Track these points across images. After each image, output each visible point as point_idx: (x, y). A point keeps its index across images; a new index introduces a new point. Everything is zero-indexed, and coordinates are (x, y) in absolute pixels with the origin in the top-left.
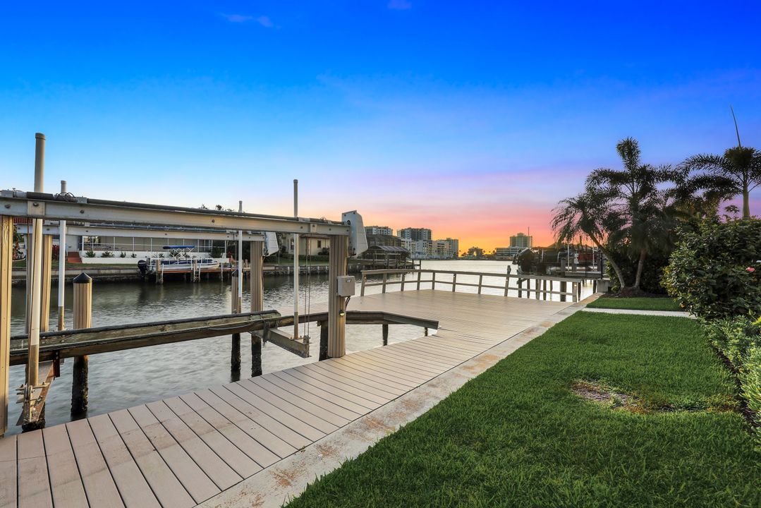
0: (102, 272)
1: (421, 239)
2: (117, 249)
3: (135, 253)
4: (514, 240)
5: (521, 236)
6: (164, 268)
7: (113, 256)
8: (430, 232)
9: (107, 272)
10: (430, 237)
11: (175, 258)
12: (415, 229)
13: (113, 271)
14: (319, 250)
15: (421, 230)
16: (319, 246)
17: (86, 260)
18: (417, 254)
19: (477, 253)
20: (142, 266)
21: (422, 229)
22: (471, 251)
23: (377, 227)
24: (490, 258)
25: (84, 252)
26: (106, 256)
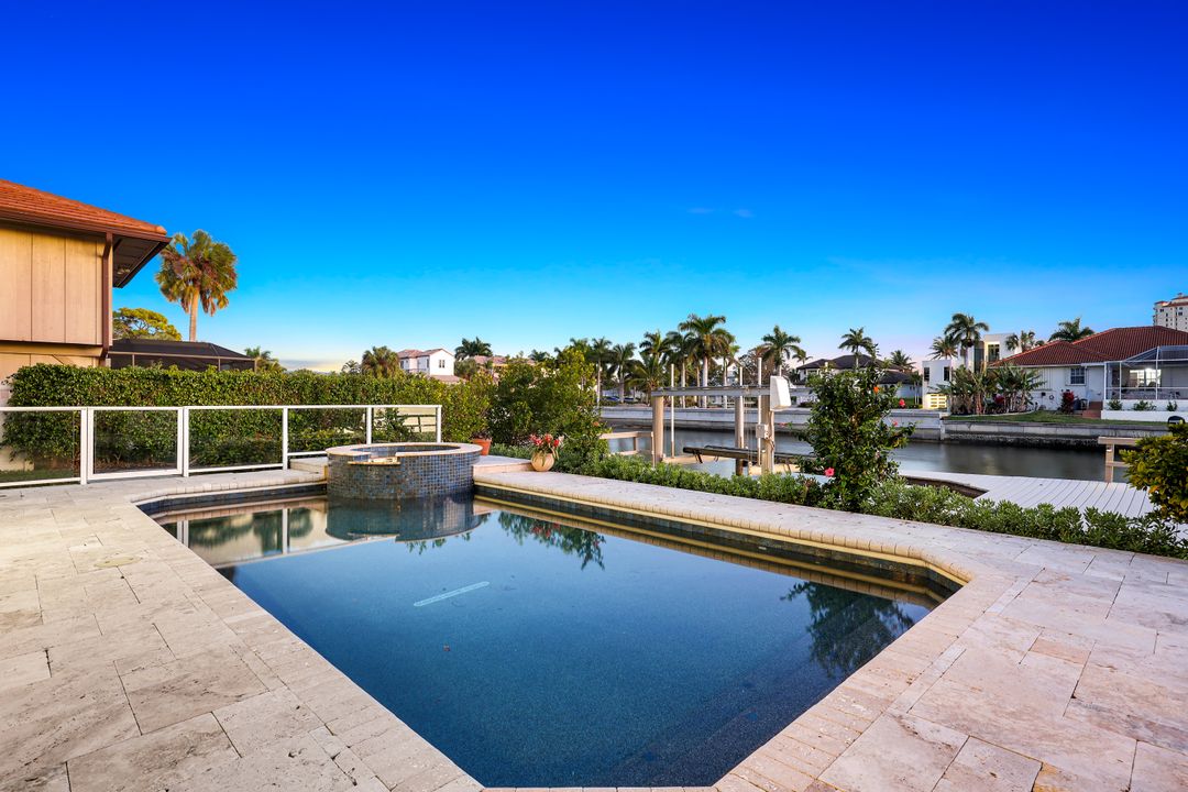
7: (1153, 408)
17: (1107, 414)
20: (1177, 425)
25: (1106, 402)
26: (1140, 408)
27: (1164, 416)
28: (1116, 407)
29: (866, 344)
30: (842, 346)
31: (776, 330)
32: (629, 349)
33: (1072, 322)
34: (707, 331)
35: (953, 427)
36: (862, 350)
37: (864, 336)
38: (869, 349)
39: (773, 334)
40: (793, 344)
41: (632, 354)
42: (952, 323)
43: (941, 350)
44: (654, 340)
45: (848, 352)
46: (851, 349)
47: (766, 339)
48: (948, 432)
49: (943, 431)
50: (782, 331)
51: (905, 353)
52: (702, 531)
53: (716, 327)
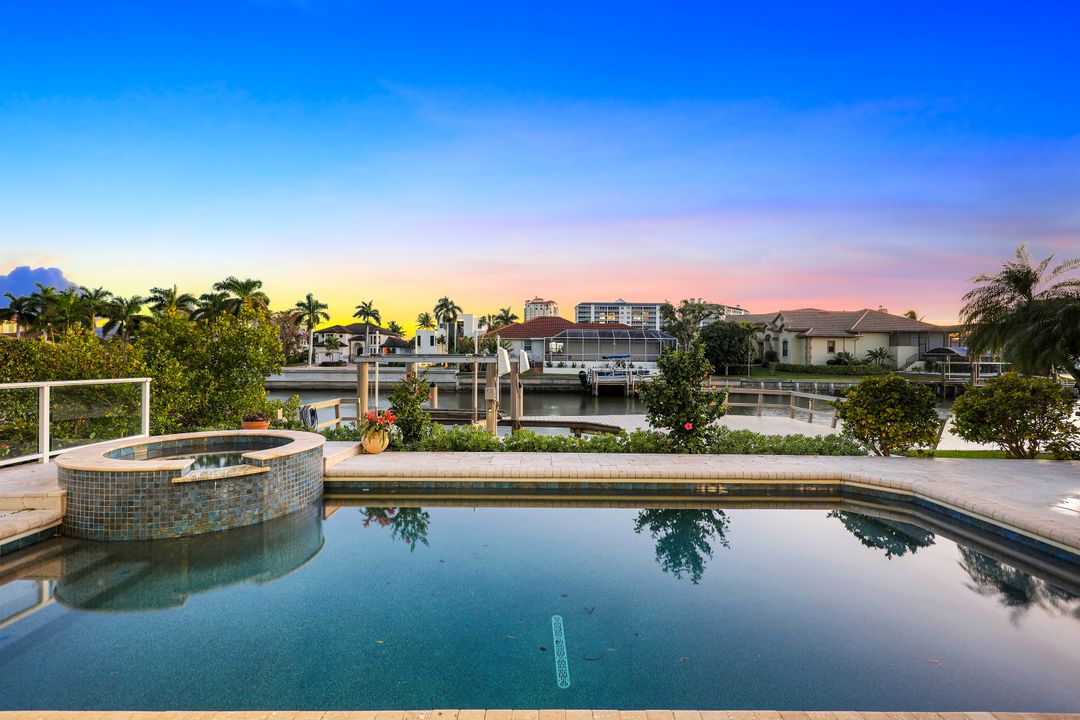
0: (555, 382)
2: (570, 358)
3: (585, 363)
6: (598, 380)
7: (566, 366)
9: (559, 382)
11: (620, 369)
13: (563, 382)
14: (831, 356)
16: (831, 349)
17: (546, 370)
20: (582, 377)
25: (545, 362)
26: (561, 366)
27: (576, 371)
28: (550, 366)
29: (375, 315)
30: (355, 316)
31: (308, 298)
32: (135, 304)
33: (506, 309)
34: (246, 293)
35: (464, 381)
36: (372, 320)
37: (373, 308)
38: (378, 320)
39: (305, 301)
40: (323, 310)
41: (139, 309)
42: (439, 304)
43: (423, 323)
44: (167, 296)
45: (360, 320)
46: (362, 317)
47: (299, 305)
48: (461, 384)
49: (458, 384)
50: (314, 298)
51: (399, 323)
52: (667, 487)
53: (256, 290)
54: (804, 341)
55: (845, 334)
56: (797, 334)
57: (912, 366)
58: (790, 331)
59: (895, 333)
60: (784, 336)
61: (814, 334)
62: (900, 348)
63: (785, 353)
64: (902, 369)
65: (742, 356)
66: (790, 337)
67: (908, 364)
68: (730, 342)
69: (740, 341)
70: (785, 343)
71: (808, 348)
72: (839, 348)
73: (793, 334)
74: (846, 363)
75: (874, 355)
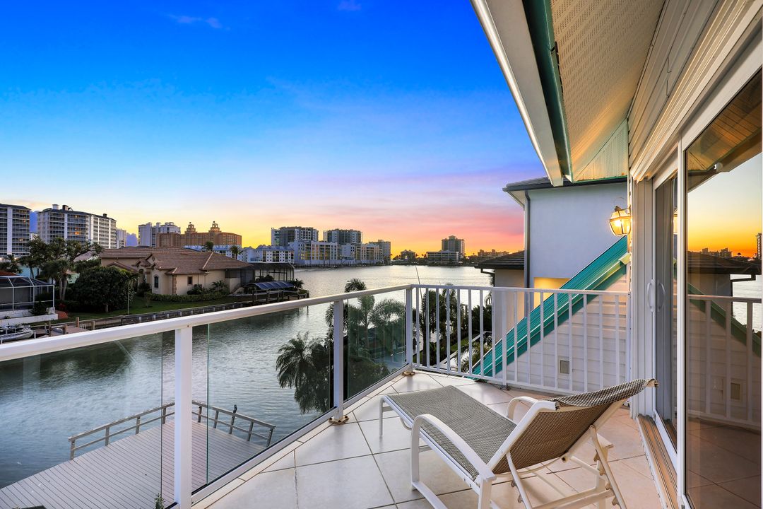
1: (349, 242)
4: (446, 243)
5: (452, 239)
8: (359, 234)
10: (359, 240)
12: (343, 231)
14: (190, 287)
15: (349, 231)
16: (190, 281)
18: (344, 260)
19: (409, 257)
21: (352, 230)
22: (403, 254)
23: (300, 228)
24: (423, 262)
54: (171, 278)
55: (199, 272)
56: (165, 272)
57: (237, 291)
58: (160, 270)
59: (228, 270)
60: (155, 273)
61: (178, 272)
62: (231, 279)
63: (156, 285)
64: (232, 293)
65: (122, 297)
66: (160, 275)
67: (236, 289)
68: (111, 287)
69: (121, 285)
70: (156, 278)
71: (174, 283)
72: (195, 282)
73: (163, 272)
74: (200, 293)
75: (216, 284)
